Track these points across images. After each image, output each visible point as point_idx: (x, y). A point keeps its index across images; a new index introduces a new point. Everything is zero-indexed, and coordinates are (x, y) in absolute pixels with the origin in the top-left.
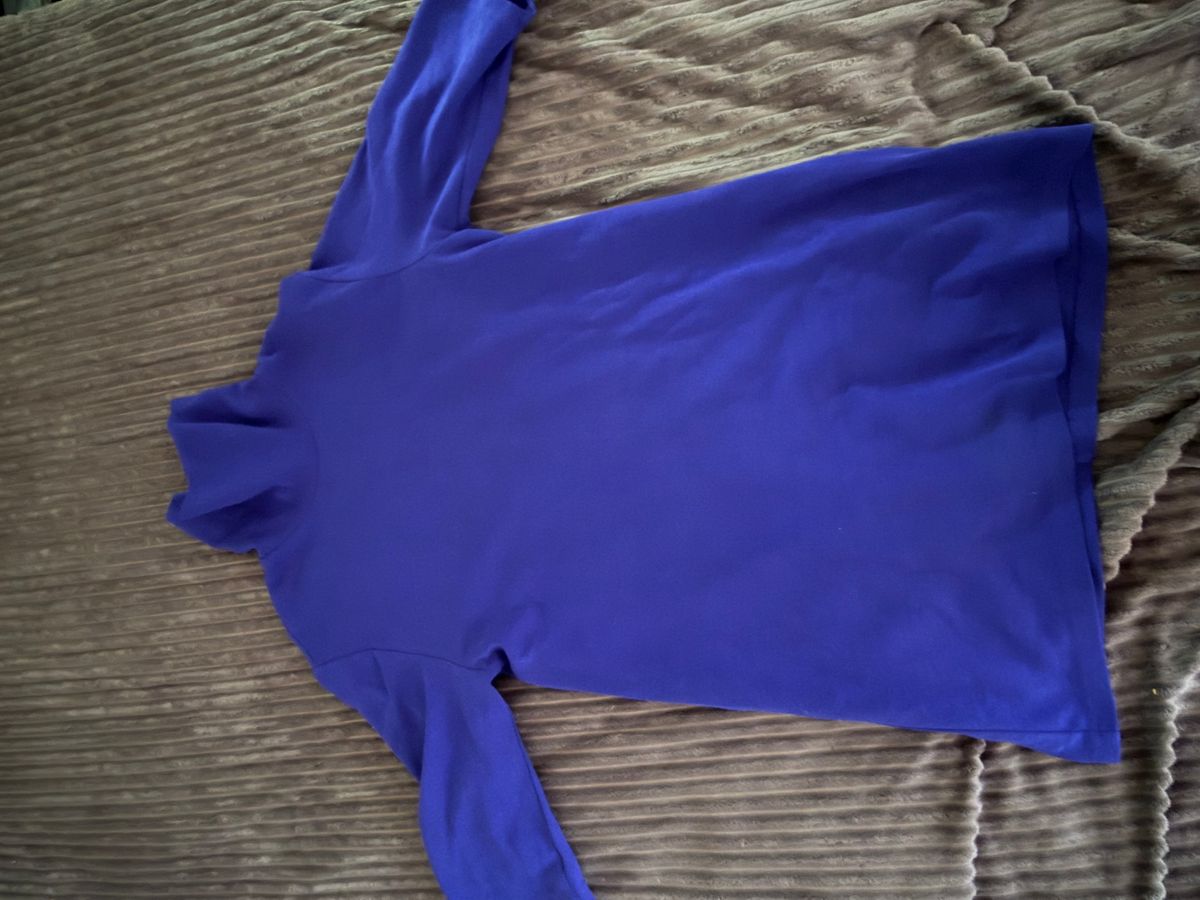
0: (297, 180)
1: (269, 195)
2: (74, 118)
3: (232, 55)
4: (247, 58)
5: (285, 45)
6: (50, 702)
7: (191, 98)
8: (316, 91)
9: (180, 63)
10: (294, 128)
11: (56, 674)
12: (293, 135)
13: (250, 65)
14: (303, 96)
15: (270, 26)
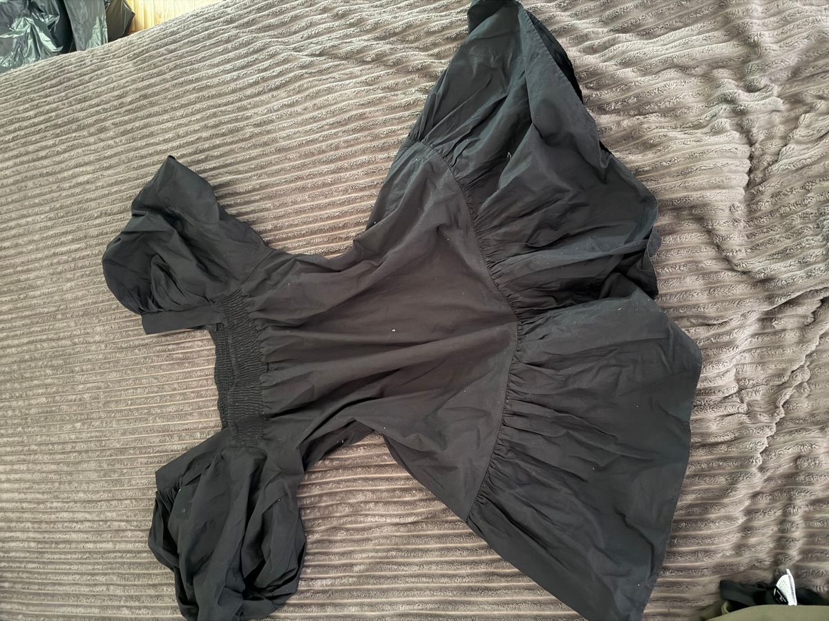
0: (270, 164)
1: (250, 174)
2: (117, 120)
3: (228, 77)
4: (238, 78)
5: (265, 70)
6: (74, 536)
7: (198, 106)
8: (286, 101)
9: (191, 82)
10: (269, 127)
11: (80, 516)
12: (268, 132)
13: (240, 83)
14: (276, 105)
15: (255, 56)
